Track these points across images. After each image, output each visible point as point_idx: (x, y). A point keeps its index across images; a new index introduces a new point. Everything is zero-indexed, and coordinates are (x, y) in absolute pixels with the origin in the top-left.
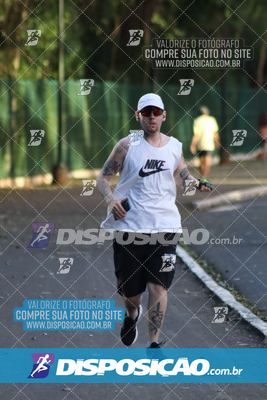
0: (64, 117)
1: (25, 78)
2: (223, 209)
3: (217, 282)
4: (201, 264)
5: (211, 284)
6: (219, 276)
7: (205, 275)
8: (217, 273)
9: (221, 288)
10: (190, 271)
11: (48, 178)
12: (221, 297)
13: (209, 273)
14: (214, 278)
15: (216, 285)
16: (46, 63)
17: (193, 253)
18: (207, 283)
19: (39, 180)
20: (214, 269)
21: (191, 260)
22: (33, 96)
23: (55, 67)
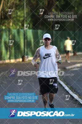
0: (26, 41)
1: (14, 29)
2: (74, 69)
3: (73, 92)
4: (68, 87)
5: (71, 93)
6: (73, 90)
7: (69, 90)
8: (73, 89)
9: (74, 94)
10: (65, 89)
11: (21, 60)
12: (74, 97)
13: (70, 89)
14: (72, 91)
15: (72, 93)
16: (20, 24)
17: (65, 83)
18: (70, 92)
19: (18, 60)
20: (72, 88)
21: (65, 85)
22: (16, 34)
23: (23, 25)
